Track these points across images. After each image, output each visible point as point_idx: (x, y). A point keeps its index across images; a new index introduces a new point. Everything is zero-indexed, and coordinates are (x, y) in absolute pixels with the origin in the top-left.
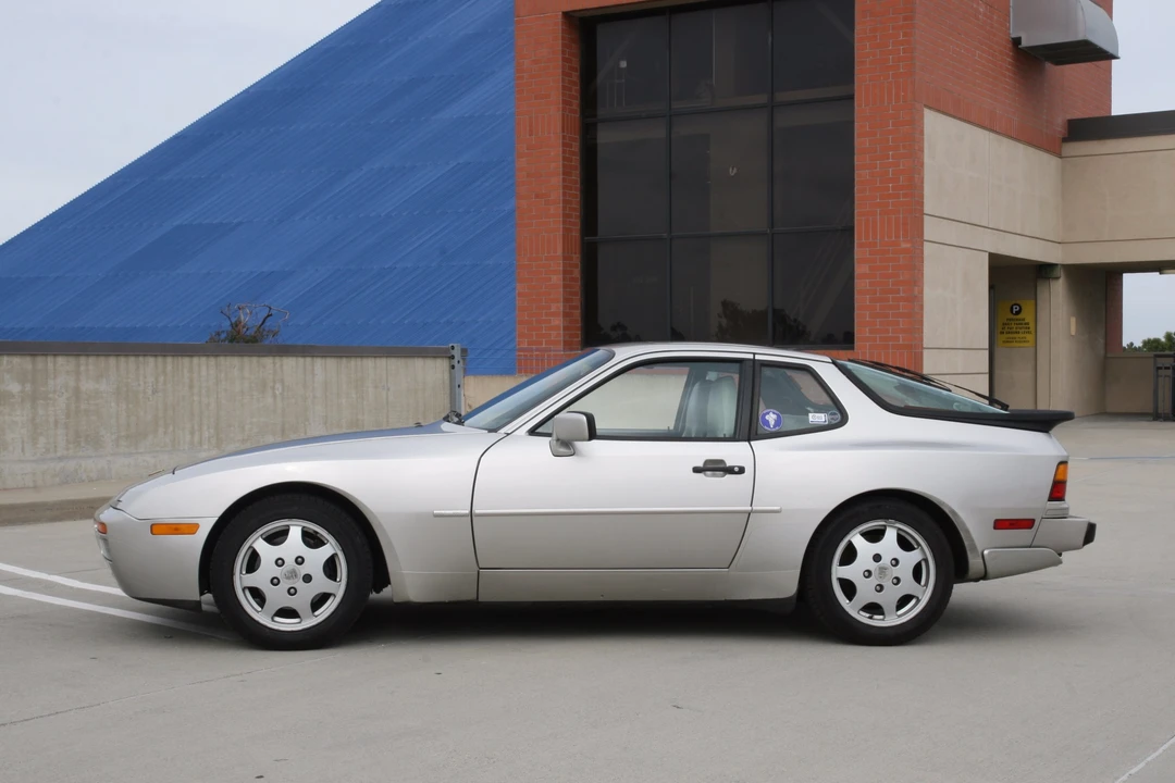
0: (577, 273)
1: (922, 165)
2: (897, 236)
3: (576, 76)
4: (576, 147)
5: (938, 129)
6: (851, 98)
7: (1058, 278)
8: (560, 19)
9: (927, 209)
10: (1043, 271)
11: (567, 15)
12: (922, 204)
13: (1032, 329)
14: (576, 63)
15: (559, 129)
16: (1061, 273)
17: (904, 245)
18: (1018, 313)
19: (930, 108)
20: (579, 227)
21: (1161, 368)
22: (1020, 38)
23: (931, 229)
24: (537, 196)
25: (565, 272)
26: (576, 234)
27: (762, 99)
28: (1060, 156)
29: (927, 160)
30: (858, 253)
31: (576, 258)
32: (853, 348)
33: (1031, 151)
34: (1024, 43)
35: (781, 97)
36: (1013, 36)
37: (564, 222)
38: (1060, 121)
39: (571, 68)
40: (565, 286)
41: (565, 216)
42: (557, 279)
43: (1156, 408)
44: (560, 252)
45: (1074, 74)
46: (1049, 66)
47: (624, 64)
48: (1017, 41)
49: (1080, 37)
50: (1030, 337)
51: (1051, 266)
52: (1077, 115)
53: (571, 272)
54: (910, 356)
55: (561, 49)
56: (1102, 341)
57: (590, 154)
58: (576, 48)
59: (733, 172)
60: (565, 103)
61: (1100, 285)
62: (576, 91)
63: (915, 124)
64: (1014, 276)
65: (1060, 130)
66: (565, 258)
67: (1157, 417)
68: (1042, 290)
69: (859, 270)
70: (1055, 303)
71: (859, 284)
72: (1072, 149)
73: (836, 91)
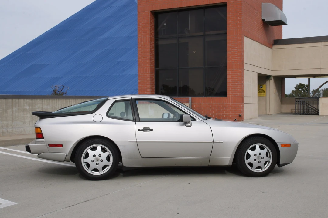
0: (154, 77)
1: (244, 51)
2: (238, 69)
3: (153, 27)
4: (153, 45)
5: (247, 41)
6: (226, 33)
7: (272, 79)
8: (149, 13)
9: (245, 62)
10: (268, 77)
11: (151, 11)
13: (265, 92)
14: (153, 24)
15: (150, 40)
16: (272, 78)
17: (240, 71)
18: (262, 88)
19: (245, 36)
20: (154, 66)
21: (297, 102)
22: (264, 19)
23: (246, 67)
24: (144, 58)
25: (151, 77)
26: (154, 67)
27: (202, 34)
28: (272, 49)
29: (245, 49)
30: (228, 73)
31: (154, 74)
32: (226, 97)
33: (266, 47)
34: (266, 20)
35: (207, 33)
36: (263, 19)
37: (151, 65)
38: (272, 40)
39: (153, 25)
40: (151, 81)
41: (151, 63)
42: (149, 79)
43: (296, 111)
44: (150, 72)
45: (275, 28)
46: (270, 26)
47: (165, 24)
48: (263, 20)
49: (279, 19)
50: (265, 94)
51: (270, 76)
52: (276, 39)
53: (152, 77)
54: (241, 99)
55: (150, 20)
56: (281, 95)
57: (157, 47)
58: (153, 20)
59: (194, 52)
60: (151, 34)
61: (280, 81)
62: (153, 31)
63: (242, 40)
64: (263, 79)
65: (272, 42)
66: (151, 74)
67: (296, 114)
68: (268, 82)
69: (228, 77)
70: (271, 85)
71: (228, 81)
72: (275, 47)
73: (222, 32)
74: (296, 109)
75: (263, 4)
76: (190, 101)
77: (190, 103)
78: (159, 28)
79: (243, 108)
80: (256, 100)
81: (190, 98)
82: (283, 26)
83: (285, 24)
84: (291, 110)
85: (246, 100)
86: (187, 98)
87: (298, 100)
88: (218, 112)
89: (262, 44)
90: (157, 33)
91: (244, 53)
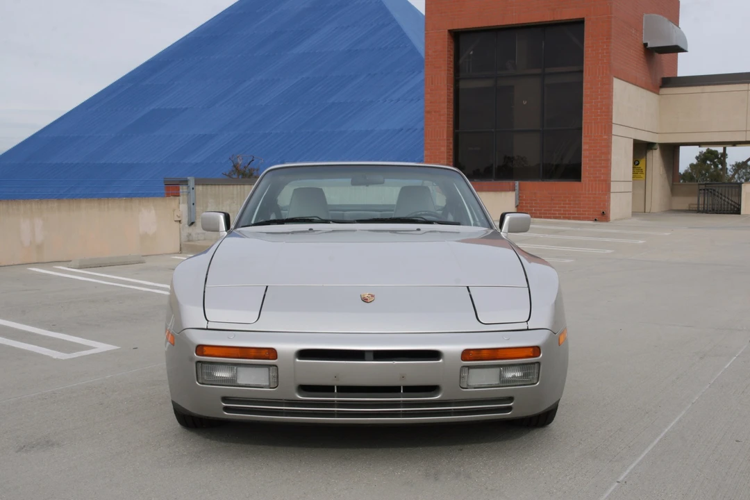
0: (451, 146)
1: (612, 102)
2: (601, 133)
3: (452, 59)
4: (452, 90)
5: (618, 85)
6: (582, 71)
7: (656, 149)
8: (447, 33)
9: (614, 121)
10: (650, 146)
11: (450, 31)
12: (612, 119)
13: (644, 172)
14: (452, 53)
15: (446, 82)
16: (657, 147)
17: (605, 137)
18: (638, 164)
19: (615, 77)
20: (452, 126)
21: (701, 190)
22: (647, 43)
23: (616, 130)
25: (447, 146)
26: (451, 129)
27: (538, 71)
28: (659, 94)
29: (614, 101)
30: (584, 140)
31: (451, 140)
32: (580, 181)
33: (649, 92)
34: (649, 46)
35: (548, 70)
36: (644, 42)
37: (447, 124)
38: (659, 78)
39: (451, 55)
40: (447, 152)
41: (448, 121)
42: (444, 149)
43: (698, 208)
44: (445, 137)
45: (666, 57)
46: (657, 55)
47: (472, 53)
48: (646, 45)
49: (674, 43)
50: (643, 176)
51: (655, 143)
52: (666, 76)
53: (449, 146)
54: (606, 185)
55: (447, 46)
56: (671, 177)
57: (457, 93)
58: (452, 46)
59: (525, 103)
60: (448, 70)
61: (671, 152)
62: (452, 65)
63: (610, 84)
64: (641, 148)
65: (659, 82)
66: (448, 140)
67: (698, 211)
68: (649, 155)
69: (584, 147)
70: (655, 160)
71: (584, 153)
72: (664, 91)
73: (575, 68)
74: (698, 204)
75: (645, 15)
76: (517, 188)
77: (517, 191)
78: (461, 61)
79: (609, 201)
80: (629, 187)
81: (517, 183)
82: (679, 54)
83: (683, 50)
84: (689, 205)
85: (614, 187)
86: (511, 182)
87: (703, 187)
88: (565, 208)
89: (642, 87)
90: (457, 69)
91: (612, 105)
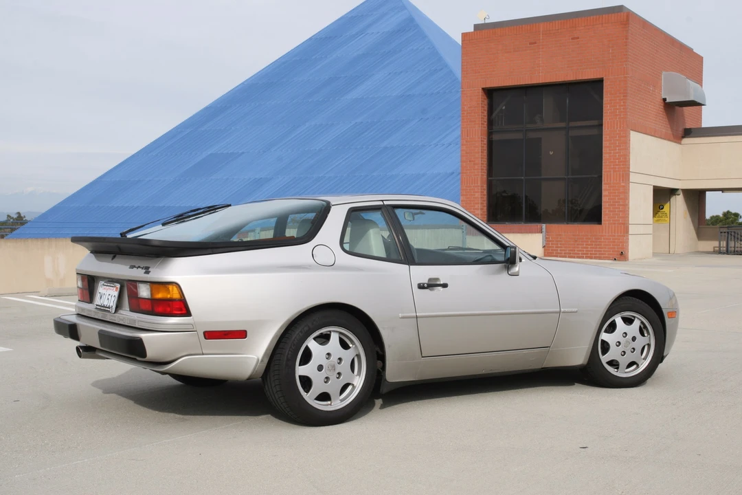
0: (485, 193)
1: (629, 153)
2: (620, 181)
3: (486, 113)
4: (486, 141)
5: (636, 138)
6: (601, 125)
7: (679, 195)
8: (481, 91)
9: (631, 170)
10: (673, 192)
11: (483, 89)
12: (629, 168)
13: (668, 216)
14: (486, 108)
15: (480, 134)
16: (681, 192)
17: (623, 184)
18: (662, 209)
19: (632, 130)
20: (486, 174)
23: (633, 178)
24: (470, 161)
25: (481, 192)
26: (485, 177)
27: (563, 125)
28: (680, 144)
29: (631, 151)
30: (604, 187)
31: (485, 186)
32: (601, 224)
33: (669, 142)
34: (668, 101)
35: (573, 124)
36: (663, 98)
37: (481, 172)
38: (681, 129)
39: (484, 110)
40: (481, 198)
41: (482, 169)
42: (478, 195)
43: (720, 249)
44: (479, 184)
45: (687, 110)
46: (677, 108)
47: (504, 108)
48: (665, 100)
49: (692, 98)
50: (667, 219)
51: (677, 190)
52: (688, 127)
53: (483, 192)
54: (624, 228)
55: (480, 102)
56: (697, 221)
57: (490, 144)
58: (486, 102)
59: (551, 153)
60: (482, 124)
61: (696, 198)
62: (486, 119)
63: (627, 137)
64: (662, 196)
65: (681, 132)
66: (482, 186)
67: (720, 252)
68: (673, 199)
69: (604, 193)
70: (678, 205)
71: (604, 199)
72: (686, 141)
73: (595, 122)
74: (720, 246)
75: (664, 73)
76: (544, 230)
77: (544, 233)
78: (494, 115)
79: (628, 242)
80: (650, 229)
81: (544, 226)
82: (700, 107)
83: (703, 105)
84: (714, 248)
85: (632, 229)
86: (539, 225)
87: (725, 230)
88: (588, 248)
89: (661, 138)
90: (491, 123)
91: (629, 156)
